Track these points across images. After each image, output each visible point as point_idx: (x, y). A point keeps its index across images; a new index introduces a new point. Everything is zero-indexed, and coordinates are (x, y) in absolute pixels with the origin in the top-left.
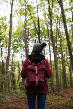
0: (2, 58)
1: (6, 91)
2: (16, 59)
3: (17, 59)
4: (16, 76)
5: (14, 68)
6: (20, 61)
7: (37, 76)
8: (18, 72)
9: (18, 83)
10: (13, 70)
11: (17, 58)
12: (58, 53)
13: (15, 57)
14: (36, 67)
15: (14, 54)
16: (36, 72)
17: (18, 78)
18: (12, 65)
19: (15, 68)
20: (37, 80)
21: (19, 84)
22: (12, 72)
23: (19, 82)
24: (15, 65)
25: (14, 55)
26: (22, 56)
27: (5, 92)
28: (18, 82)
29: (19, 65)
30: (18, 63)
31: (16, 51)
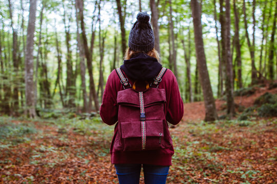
0: (12, 23)
1: (30, 113)
2: (49, 26)
3: (54, 27)
4: (51, 70)
5: (45, 49)
6: (61, 33)
7: (143, 123)
8: (56, 59)
9: (58, 88)
10: (43, 55)
11: (53, 24)
12: (161, 14)
13: (47, 20)
14: (141, 94)
15: (44, 11)
16: (143, 112)
17: (55, 77)
18: (40, 43)
19: (48, 49)
20: (144, 135)
21: (60, 89)
22: (40, 60)
23: (60, 86)
24: (47, 43)
25: (44, 16)
26: (67, 18)
27: (29, 116)
28: (56, 85)
29: (57, 44)
30: (54, 37)
31: (49, 6)
